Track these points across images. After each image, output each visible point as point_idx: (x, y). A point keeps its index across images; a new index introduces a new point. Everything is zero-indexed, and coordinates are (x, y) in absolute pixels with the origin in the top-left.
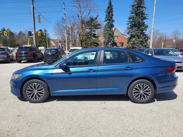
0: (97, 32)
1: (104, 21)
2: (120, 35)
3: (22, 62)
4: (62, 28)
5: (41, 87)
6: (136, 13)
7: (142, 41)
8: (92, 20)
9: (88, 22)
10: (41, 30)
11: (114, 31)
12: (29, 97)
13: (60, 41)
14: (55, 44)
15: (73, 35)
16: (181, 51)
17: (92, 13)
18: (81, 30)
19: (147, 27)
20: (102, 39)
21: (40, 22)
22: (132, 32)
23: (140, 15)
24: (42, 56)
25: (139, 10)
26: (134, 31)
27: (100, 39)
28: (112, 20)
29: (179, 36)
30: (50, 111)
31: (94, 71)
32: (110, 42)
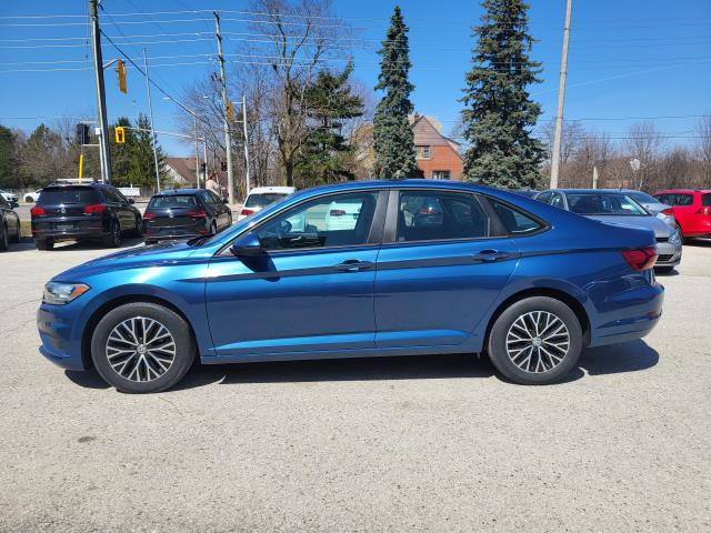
0: (349, 129)
1: (375, 89)
2: (436, 142)
3: (56, 245)
4: (209, 114)
5: (164, 332)
6: (494, 60)
7: (519, 166)
8: (328, 82)
9: (311, 92)
10: (124, 122)
11: (413, 126)
12: (118, 369)
13: (204, 165)
14: (183, 175)
15: (256, 142)
16: (662, 199)
17: (330, 54)
18: (286, 121)
19: (536, 111)
20: (366, 159)
21: (124, 90)
22: (480, 132)
23: (508, 66)
24: (137, 223)
25: (505, 46)
26: (489, 128)
27: (359, 157)
28: (405, 82)
29: (653, 144)
30: (201, 418)
31: (365, 267)
32: (399, 168)
